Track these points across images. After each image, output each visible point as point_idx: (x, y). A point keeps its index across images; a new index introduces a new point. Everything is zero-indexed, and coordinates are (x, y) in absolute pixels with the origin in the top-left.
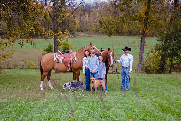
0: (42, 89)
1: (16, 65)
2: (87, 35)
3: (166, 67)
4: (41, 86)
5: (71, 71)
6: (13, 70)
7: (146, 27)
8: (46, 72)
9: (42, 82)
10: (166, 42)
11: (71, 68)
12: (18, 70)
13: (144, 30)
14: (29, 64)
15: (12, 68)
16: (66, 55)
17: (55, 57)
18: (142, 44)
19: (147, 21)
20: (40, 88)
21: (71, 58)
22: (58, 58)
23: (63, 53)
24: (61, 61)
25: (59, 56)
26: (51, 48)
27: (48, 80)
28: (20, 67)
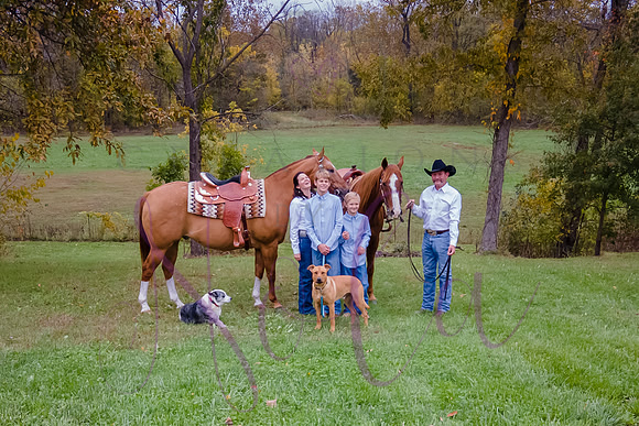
0: (145, 308)
1: (55, 225)
2: (305, 121)
3: (582, 232)
4: (142, 297)
5: (247, 246)
6: (44, 244)
7: (510, 92)
8: (160, 248)
9: (145, 285)
10: (582, 144)
11: (246, 236)
12: (61, 246)
13: (506, 103)
14: (100, 222)
15: (40, 236)
16: (231, 190)
17: (190, 198)
18: (499, 153)
19: (515, 74)
20: (139, 306)
21: (247, 201)
22: (200, 199)
23: (219, 184)
24: (210, 211)
25: (204, 192)
26: (178, 168)
27: (168, 277)
28: (70, 233)
